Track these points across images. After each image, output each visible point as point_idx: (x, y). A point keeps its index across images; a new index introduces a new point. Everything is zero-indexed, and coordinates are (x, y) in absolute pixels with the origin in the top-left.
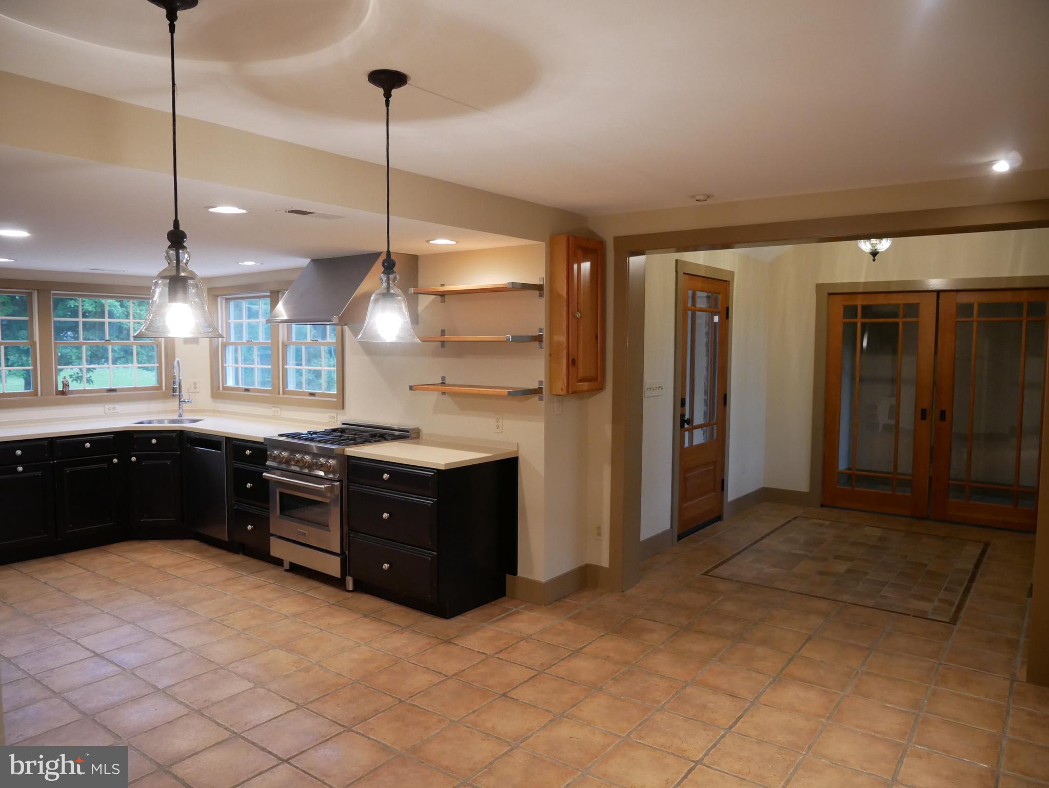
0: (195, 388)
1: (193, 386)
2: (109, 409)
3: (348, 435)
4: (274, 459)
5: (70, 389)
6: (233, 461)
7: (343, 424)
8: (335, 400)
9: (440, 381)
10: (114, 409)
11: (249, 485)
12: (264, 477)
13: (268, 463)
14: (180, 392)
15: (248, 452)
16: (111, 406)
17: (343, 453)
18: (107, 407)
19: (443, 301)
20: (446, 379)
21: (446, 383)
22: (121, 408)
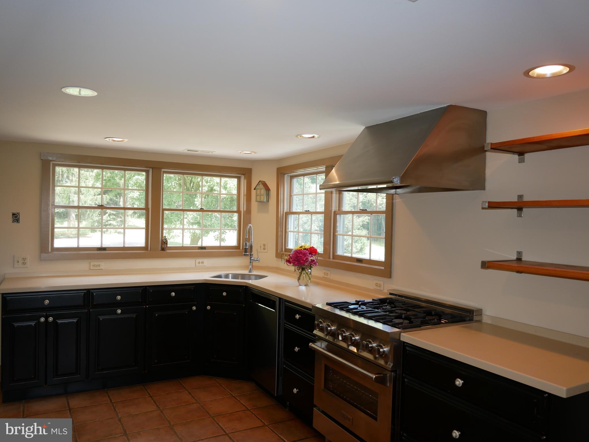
0: (264, 249)
1: (263, 247)
2: (199, 263)
3: (399, 311)
4: (322, 330)
5: (168, 246)
6: (285, 322)
7: (391, 294)
8: (383, 268)
9: (514, 257)
10: (203, 263)
11: (297, 349)
12: (310, 347)
13: (315, 332)
14: (251, 252)
15: (297, 316)
16: (200, 260)
17: (398, 338)
18: (198, 260)
19: (521, 161)
20: (523, 255)
21: (523, 259)
22: (208, 262)
